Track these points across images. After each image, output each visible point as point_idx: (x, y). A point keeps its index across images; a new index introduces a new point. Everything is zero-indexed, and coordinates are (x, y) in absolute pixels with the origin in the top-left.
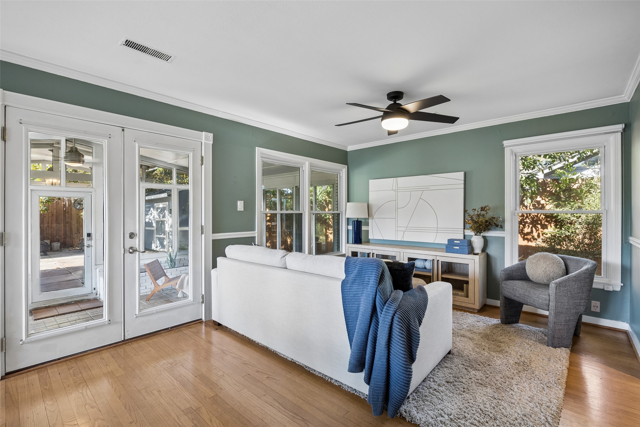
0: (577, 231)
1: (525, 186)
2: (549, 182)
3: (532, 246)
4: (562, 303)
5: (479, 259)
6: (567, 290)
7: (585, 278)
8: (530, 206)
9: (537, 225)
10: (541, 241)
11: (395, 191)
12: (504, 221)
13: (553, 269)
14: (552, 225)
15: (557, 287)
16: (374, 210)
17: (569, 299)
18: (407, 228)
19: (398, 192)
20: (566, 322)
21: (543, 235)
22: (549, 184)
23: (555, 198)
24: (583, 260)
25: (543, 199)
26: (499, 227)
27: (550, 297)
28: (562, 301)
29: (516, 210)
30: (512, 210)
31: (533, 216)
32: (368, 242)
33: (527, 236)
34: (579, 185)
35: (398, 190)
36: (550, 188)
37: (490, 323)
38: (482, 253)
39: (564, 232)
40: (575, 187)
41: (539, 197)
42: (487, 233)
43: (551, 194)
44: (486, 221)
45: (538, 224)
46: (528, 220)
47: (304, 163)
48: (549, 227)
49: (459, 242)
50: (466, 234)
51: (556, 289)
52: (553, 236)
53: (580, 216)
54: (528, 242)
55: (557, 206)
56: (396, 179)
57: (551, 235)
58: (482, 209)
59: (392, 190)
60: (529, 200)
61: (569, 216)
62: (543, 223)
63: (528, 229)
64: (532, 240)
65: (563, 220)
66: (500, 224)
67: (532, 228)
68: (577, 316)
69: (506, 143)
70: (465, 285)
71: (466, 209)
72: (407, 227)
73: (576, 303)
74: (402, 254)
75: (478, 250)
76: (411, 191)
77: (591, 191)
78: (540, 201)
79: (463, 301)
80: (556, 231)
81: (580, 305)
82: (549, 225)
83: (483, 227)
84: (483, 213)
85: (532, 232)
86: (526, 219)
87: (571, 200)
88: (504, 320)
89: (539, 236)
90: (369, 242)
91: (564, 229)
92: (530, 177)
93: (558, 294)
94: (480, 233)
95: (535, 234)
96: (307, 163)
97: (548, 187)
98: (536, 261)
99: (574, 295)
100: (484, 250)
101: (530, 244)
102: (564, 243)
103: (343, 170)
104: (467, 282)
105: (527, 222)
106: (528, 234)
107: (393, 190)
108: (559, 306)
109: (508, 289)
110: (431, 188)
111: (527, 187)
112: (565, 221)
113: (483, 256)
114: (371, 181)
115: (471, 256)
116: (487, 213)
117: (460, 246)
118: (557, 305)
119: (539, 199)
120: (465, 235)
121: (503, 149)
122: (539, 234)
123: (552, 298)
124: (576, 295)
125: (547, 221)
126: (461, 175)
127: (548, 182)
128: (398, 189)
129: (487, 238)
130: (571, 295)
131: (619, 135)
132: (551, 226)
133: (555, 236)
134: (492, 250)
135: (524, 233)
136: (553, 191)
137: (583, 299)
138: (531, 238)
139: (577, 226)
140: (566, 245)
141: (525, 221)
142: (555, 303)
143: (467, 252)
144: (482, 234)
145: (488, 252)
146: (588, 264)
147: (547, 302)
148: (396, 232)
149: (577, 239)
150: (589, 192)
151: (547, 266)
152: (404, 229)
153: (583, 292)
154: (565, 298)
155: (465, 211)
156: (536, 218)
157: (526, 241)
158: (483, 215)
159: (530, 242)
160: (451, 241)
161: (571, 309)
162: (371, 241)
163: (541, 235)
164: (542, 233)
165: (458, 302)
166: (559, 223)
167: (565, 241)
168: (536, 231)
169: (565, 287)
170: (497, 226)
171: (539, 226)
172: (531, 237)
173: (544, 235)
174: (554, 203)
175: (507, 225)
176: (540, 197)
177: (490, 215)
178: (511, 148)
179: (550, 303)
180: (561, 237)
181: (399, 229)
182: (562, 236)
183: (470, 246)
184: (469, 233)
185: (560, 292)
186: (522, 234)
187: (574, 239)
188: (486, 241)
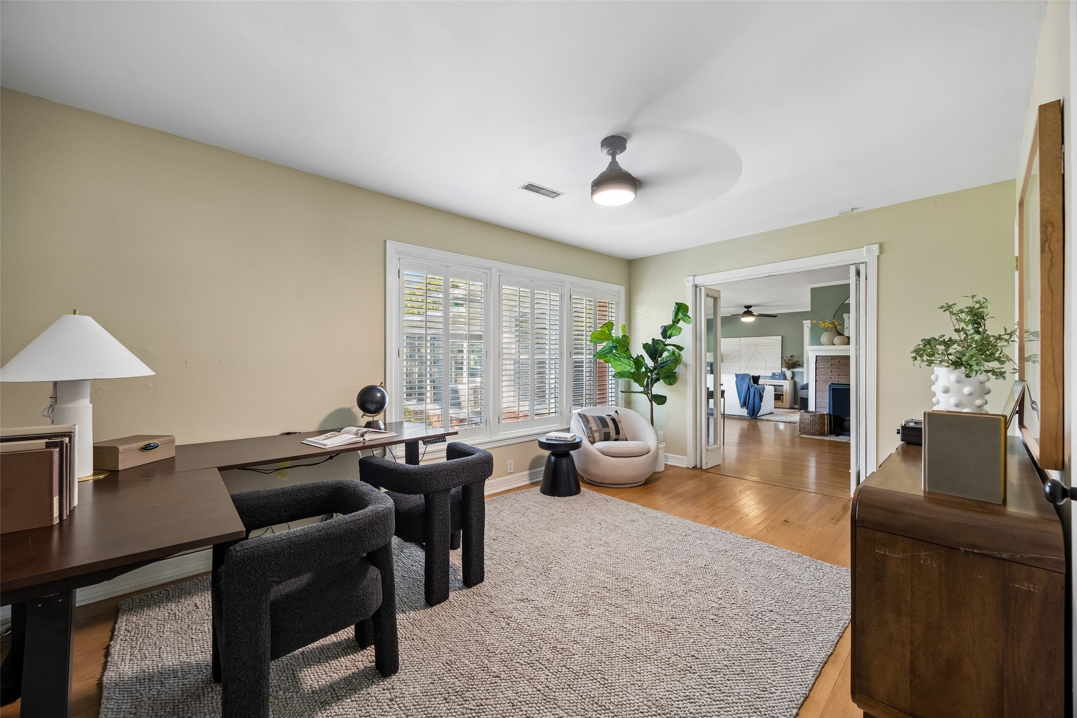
5: (789, 383)
12: (804, 363)
16: (724, 358)
19: (741, 347)
38: (791, 380)
44: (793, 363)
49: (778, 374)
56: (739, 338)
58: (791, 357)
66: (801, 364)
69: (804, 322)
70: (781, 397)
75: (789, 378)
76: (749, 346)
79: (780, 403)
83: (791, 367)
84: (792, 358)
100: (793, 378)
104: (782, 395)
107: (738, 345)
110: (762, 344)
114: (722, 339)
115: (785, 381)
117: (779, 376)
120: (782, 371)
126: (780, 338)
129: (794, 372)
134: (797, 379)
143: (783, 379)
144: (791, 370)
145: (795, 380)
148: (740, 369)
152: (744, 368)
155: (782, 358)
158: (792, 360)
160: (774, 374)
165: (778, 404)
170: (800, 366)
175: (806, 364)
177: (795, 359)
178: (807, 325)
183: (785, 376)
184: (784, 369)
188: (794, 374)
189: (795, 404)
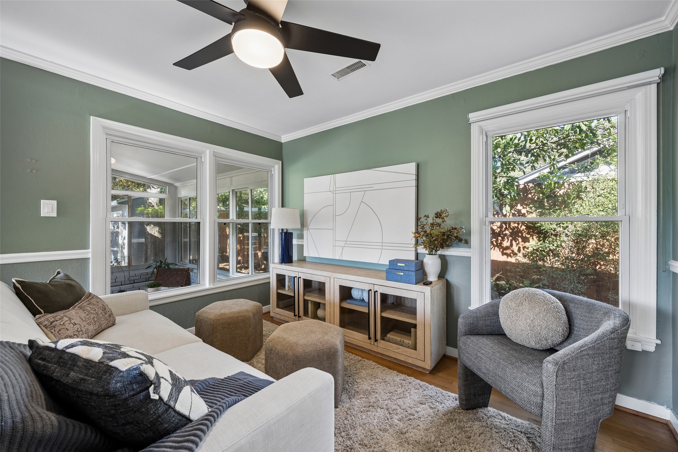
0: (563, 244)
1: (503, 191)
2: (531, 187)
3: (511, 262)
4: (569, 404)
5: (431, 292)
6: (579, 376)
7: (611, 348)
8: (510, 215)
9: (517, 238)
10: (522, 256)
11: (333, 192)
12: (469, 233)
13: (547, 322)
14: (534, 237)
15: (559, 373)
16: (309, 218)
17: (583, 394)
18: (347, 243)
19: (335, 193)
20: (577, 442)
21: (524, 249)
22: (531, 191)
23: (537, 205)
24: (601, 306)
25: (524, 208)
26: (463, 242)
27: (545, 390)
28: (569, 400)
29: (487, 216)
30: (481, 217)
31: (513, 227)
32: (303, 260)
33: (506, 250)
34: (565, 191)
35: (335, 191)
36: (532, 194)
37: (440, 407)
38: (439, 280)
39: (549, 245)
40: (561, 192)
41: (519, 205)
42: (447, 251)
43: (533, 201)
44: (444, 234)
45: (519, 237)
46: (507, 232)
47: (204, 152)
48: (531, 239)
49: (404, 265)
50: (419, 251)
51: (557, 376)
52: (535, 250)
53: (567, 227)
54: (508, 257)
55: (541, 214)
56: (334, 176)
57: (533, 249)
58: (438, 215)
59: (329, 191)
60: (508, 208)
61: (554, 226)
62: (524, 236)
63: (507, 242)
64: (512, 255)
65: (547, 232)
66: (464, 237)
67: (511, 241)
68: (597, 426)
69: (473, 116)
70: (413, 330)
71: (420, 216)
72: (346, 241)
73: (595, 401)
74: (332, 280)
75: (432, 277)
76: (350, 192)
77: (581, 195)
78: (521, 210)
79: (409, 355)
80: (539, 244)
81: (603, 404)
82: (531, 238)
83: (438, 243)
84: (439, 221)
85: (511, 245)
86: (505, 230)
87: (557, 207)
88: (464, 403)
89: (519, 250)
90: (305, 261)
91: (548, 242)
92: (510, 181)
93: (562, 386)
94: (436, 251)
95: (515, 248)
96: (208, 151)
97: (529, 194)
98: (515, 305)
99: (592, 384)
100: (442, 275)
101: (510, 259)
102: (548, 258)
103: (276, 167)
104: (415, 326)
105: (506, 235)
106: (507, 248)
107: (331, 191)
108: (563, 411)
109: (469, 354)
110: (376, 187)
111: (506, 192)
112: (549, 232)
113: (441, 284)
114: (306, 180)
115: (420, 288)
116: (443, 222)
117: (405, 271)
118: (559, 409)
119: (519, 207)
120: (417, 253)
121: (468, 125)
122: (519, 248)
123: (549, 393)
124: (594, 385)
125: (528, 233)
126: (412, 167)
127: (529, 188)
128: (337, 189)
129: (447, 258)
130: (585, 387)
131: (654, 87)
132: (533, 239)
133: (537, 250)
134: (454, 276)
135: (503, 247)
136: (536, 199)
137: (607, 391)
138: (510, 253)
139: (564, 238)
140: (550, 260)
141: (504, 233)
142: (555, 406)
143: (414, 281)
144: (439, 252)
145: (449, 279)
146: (612, 316)
147: (539, 400)
148: (334, 247)
149: (563, 253)
150: (579, 197)
151: (535, 317)
152: (343, 244)
153: (607, 378)
154: (575, 393)
155: (418, 219)
156: (516, 229)
157: (505, 257)
158: (439, 225)
159: (509, 257)
160: (393, 263)
161: (586, 414)
162: (307, 260)
163: (522, 249)
164: (523, 246)
165: (403, 356)
166: (543, 235)
167: (549, 256)
168: (516, 245)
169: (574, 370)
170: (460, 240)
171: (520, 239)
172: (510, 251)
173: (526, 249)
174: (538, 211)
175: (474, 239)
176: (521, 206)
177: (449, 223)
178: (480, 123)
179: (545, 402)
180: (544, 251)
181: (338, 243)
182: (546, 250)
183: (421, 271)
184: (422, 250)
185: (564, 383)
186: (501, 248)
187: (559, 253)
188: (444, 262)
189: (448, 344)
